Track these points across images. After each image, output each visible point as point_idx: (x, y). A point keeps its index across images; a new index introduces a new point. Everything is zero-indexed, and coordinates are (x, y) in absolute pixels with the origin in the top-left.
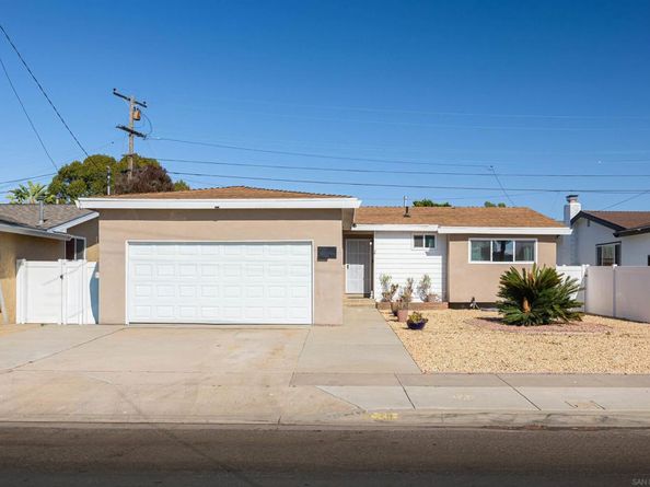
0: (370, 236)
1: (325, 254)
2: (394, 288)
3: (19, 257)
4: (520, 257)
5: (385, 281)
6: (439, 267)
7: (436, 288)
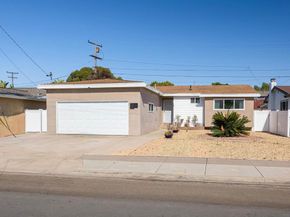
0: (172, 98)
1: (134, 106)
2: (182, 120)
3: (25, 108)
4: (237, 107)
5: (178, 117)
6: (202, 112)
7: (200, 121)
